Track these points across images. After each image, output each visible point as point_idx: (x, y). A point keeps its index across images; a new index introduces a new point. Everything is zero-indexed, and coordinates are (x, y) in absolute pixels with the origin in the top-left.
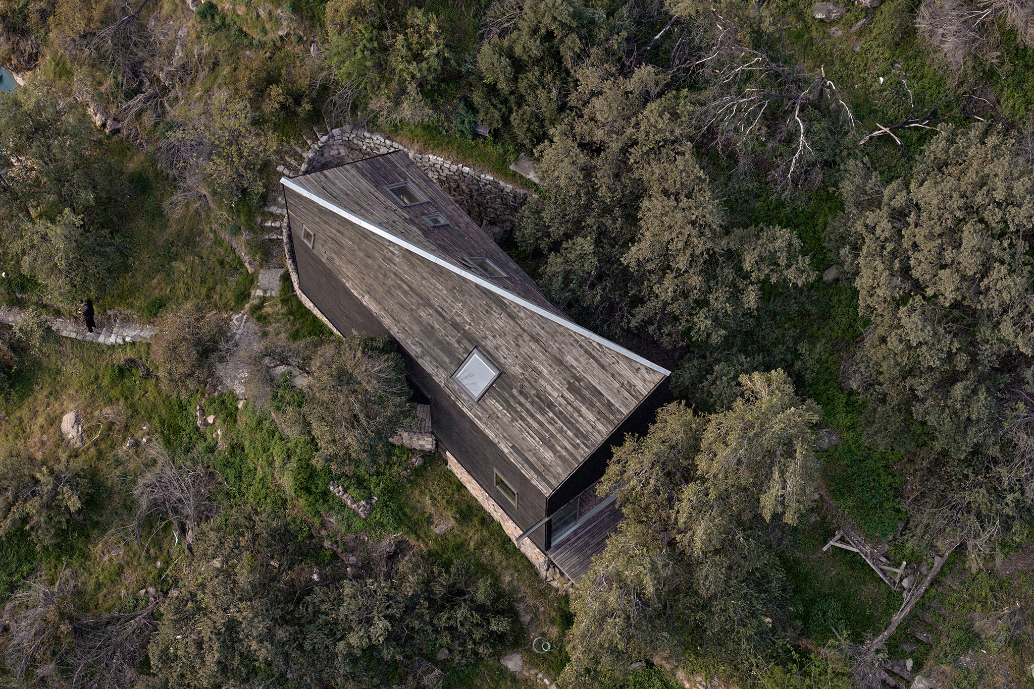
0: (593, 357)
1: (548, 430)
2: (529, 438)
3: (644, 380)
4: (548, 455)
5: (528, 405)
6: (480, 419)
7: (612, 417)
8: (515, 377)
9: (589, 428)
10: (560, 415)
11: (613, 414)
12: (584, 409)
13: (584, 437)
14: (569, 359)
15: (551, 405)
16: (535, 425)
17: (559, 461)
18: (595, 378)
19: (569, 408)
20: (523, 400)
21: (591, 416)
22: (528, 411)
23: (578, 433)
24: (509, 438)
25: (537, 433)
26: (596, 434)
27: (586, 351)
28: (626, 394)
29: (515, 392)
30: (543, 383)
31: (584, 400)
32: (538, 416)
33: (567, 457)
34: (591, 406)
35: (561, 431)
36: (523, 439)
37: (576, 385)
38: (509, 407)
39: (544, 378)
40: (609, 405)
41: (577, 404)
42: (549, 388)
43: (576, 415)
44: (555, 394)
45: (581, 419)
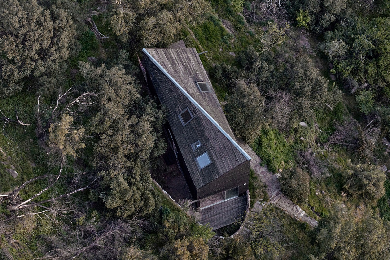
0: (165, 65)
1: (187, 61)
2: (194, 63)
3: (152, 52)
4: (190, 56)
5: (191, 70)
6: (207, 78)
7: (166, 51)
8: (192, 78)
9: (174, 53)
10: (182, 62)
11: (165, 52)
12: (174, 58)
13: (177, 52)
14: (172, 70)
15: (183, 65)
16: (191, 65)
17: (187, 53)
18: (167, 61)
19: (178, 61)
20: (192, 72)
21: (173, 55)
22: (191, 69)
23: (178, 55)
24: (200, 68)
25: (191, 63)
26: (173, 51)
27: (166, 68)
28: (159, 53)
29: (193, 75)
30: (183, 71)
31: (173, 60)
32: (188, 66)
33: (184, 52)
34: (171, 57)
35: (183, 58)
36: (196, 65)
37: (174, 64)
38: (197, 74)
39: (182, 72)
40: (165, 54)
41: (176, 61)
42: (182, 69)
43: (177, 58)
44: (181, 66)
45: (176, 57)
